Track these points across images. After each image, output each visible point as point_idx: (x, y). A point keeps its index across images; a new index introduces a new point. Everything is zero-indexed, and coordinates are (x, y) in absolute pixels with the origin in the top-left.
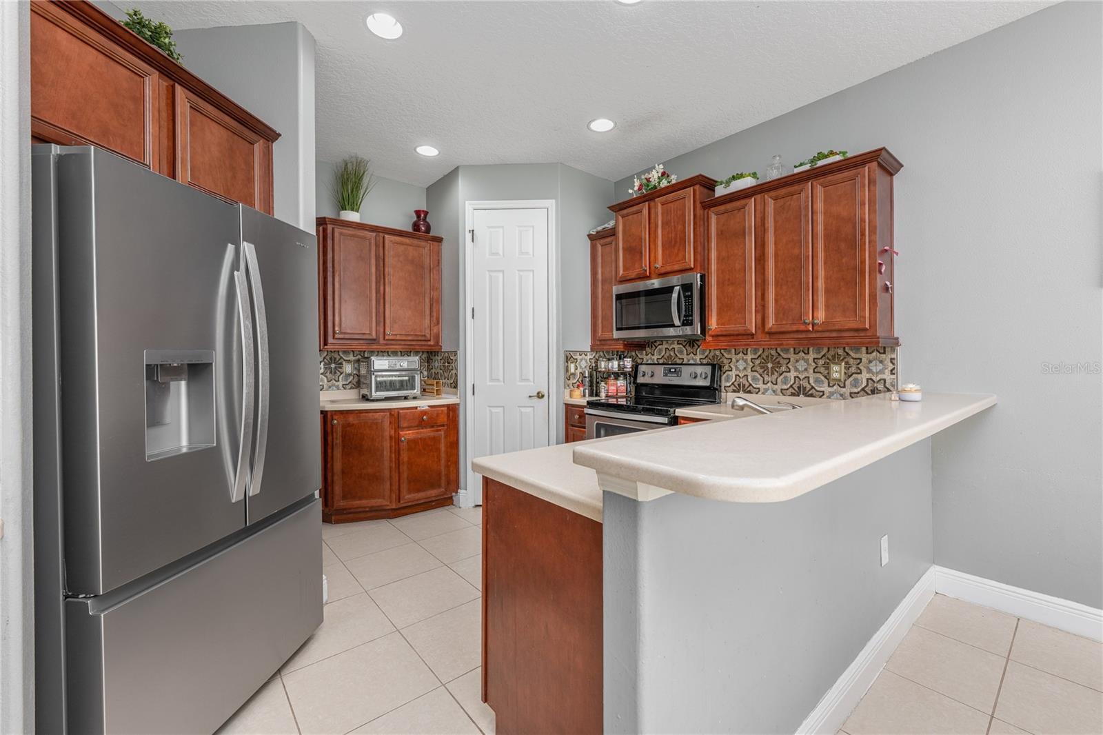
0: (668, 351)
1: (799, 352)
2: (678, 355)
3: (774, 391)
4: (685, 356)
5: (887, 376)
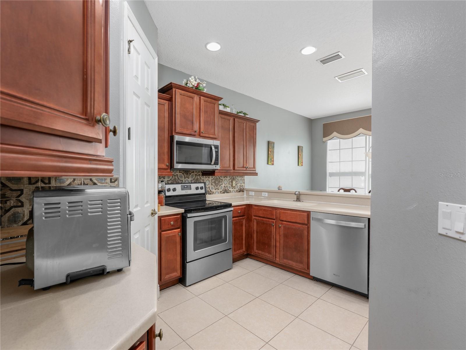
0: (173, 176)
1: (225, 177)
2: (180, 178)
3: (218, 192)
4: (183, 179)
5: (243, 184)
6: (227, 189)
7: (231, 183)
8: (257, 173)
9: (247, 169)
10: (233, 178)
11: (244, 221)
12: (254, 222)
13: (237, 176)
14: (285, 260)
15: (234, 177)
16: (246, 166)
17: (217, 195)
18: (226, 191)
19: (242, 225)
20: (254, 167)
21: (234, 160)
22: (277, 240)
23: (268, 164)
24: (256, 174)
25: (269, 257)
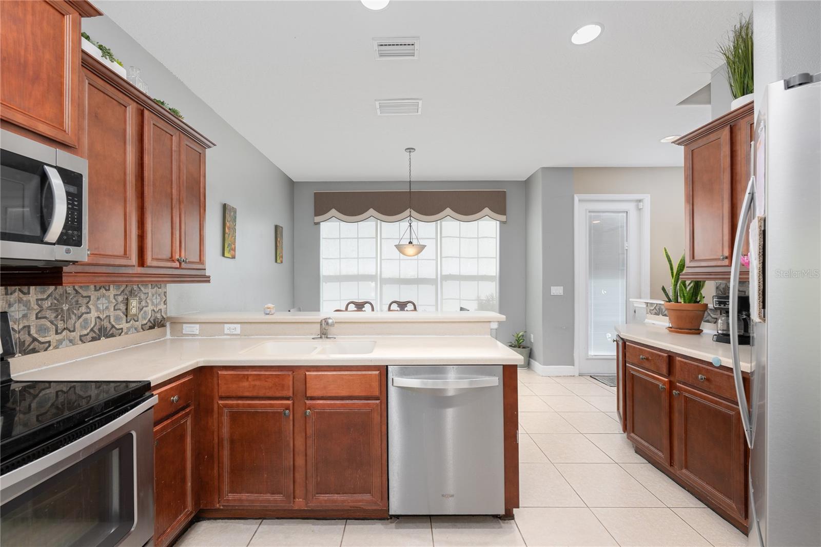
1: (100, 288)
3: (70, 341)
5: (162, 307)
6: (109, 326)
7: (122, 307)
8: (209, 277)
9: (183, 265)
10: (132, 292)
11: (189, 423)
12: (220, 414)
13: (142, 285)
14: (324, 497)
15: (135, 287)
16: (180, 256)
17: (66, 350)
18: (103, 332)
19: (182, 438)
20: (201, 261)
21: (142, 238)
22: (296, 450)
23: (223, 255)
24: (206, 279)
25: (275, 501)
